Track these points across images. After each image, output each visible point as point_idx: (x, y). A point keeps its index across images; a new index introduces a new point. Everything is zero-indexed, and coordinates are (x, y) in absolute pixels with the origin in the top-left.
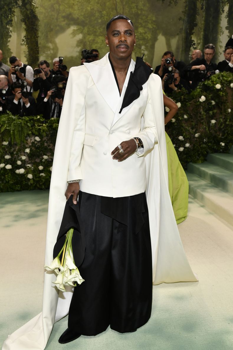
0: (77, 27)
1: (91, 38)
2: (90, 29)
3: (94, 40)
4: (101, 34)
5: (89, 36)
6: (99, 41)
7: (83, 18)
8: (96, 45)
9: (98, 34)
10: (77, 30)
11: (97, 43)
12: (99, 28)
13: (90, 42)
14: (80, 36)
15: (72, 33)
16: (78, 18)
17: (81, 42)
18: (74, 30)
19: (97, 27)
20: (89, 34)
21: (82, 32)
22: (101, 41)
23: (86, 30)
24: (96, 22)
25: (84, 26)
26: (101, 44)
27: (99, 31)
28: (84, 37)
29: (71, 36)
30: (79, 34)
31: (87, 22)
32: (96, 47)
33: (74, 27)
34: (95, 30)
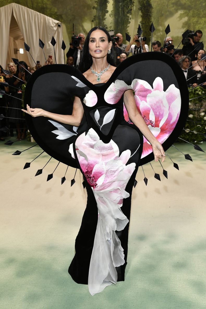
0: (184, 12)
1: (195, 19)
2: (195, 12)
3: (197, 22)
4: (204, 16)
5: (193, 18)
6: (202, 22)
7: (189, 3)
8: (199, 25)
9: (201, 16)
10: (183, 14)
11: (200, 24)
12: (203, 11)
13: (194, 23)
14: (186, 19)
15: (179, 17)
16: (185, 4)
17: (186, 24)
18: (181, 14)
19: (201, 10)
20: (193, 17)
21: (187, 16)
22: (204, 22)
23: (191, 12)
24: (200, 5)
25: (189, 10)
26: (203, 25)
27: (202, 13)
28: (189, 20)
29: (178, 19)
30: (185, 17)
31: (193, 6)
32: (199, 27)
33: (181, 12)
34: (199, 13)
